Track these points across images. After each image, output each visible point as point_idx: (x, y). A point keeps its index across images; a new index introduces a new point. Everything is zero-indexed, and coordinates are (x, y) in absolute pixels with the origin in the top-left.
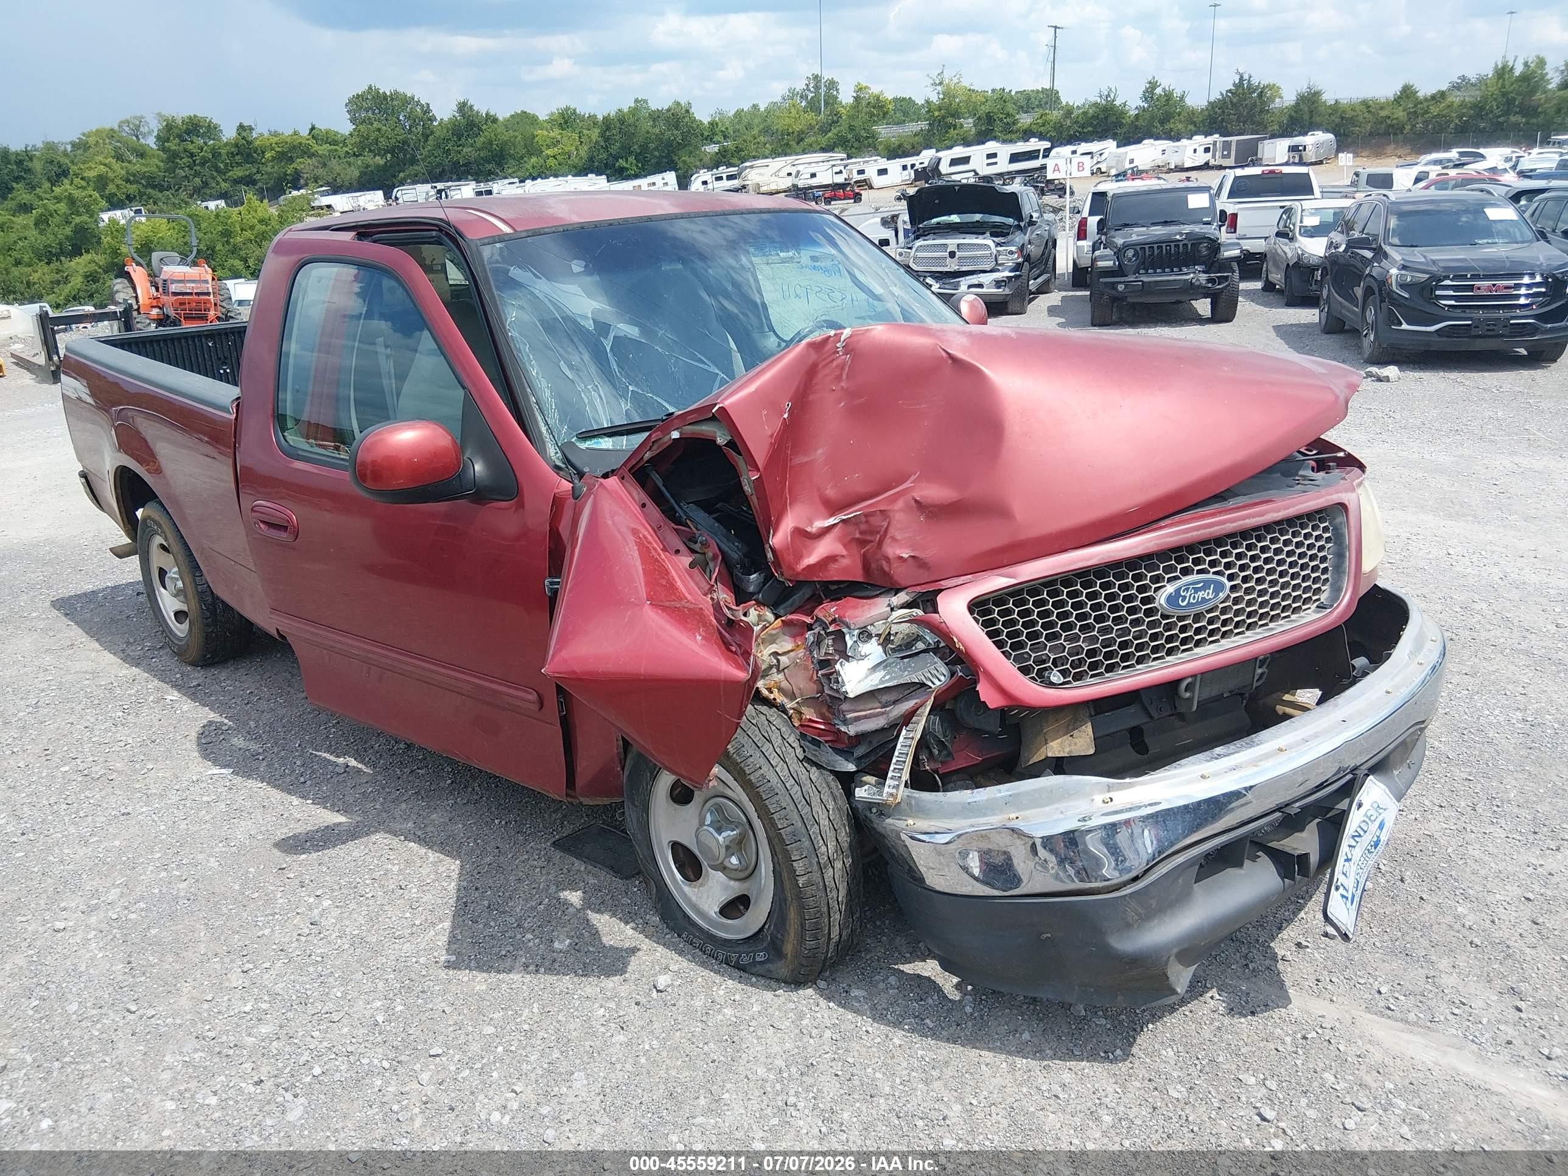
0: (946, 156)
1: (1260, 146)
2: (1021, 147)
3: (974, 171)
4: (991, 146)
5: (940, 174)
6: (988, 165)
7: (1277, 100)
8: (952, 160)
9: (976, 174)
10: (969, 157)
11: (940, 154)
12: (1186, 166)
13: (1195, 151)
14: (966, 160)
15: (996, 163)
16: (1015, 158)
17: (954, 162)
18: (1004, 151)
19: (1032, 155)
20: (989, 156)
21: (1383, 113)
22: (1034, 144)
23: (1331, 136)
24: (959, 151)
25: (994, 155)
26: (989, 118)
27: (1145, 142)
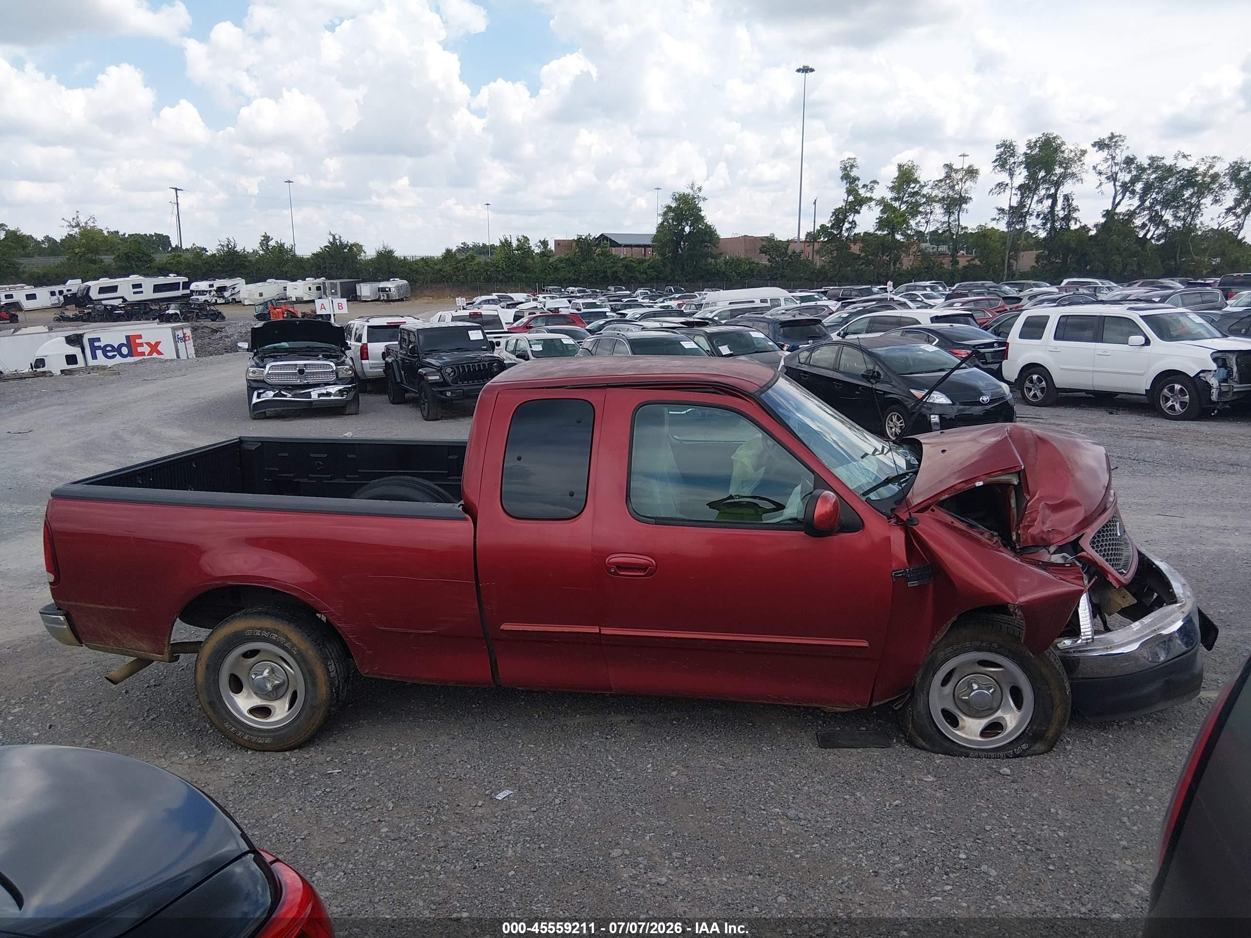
0: (94, 286)
1: (358, 287)
2: (161, 280)
3: (122, 298)
4: (135, 278)
5: (91, 300)
6: (134, 293)
7: (363, 254)
8: (100, 288)
9: (125, 300)
10: (117, 287)
11: (89, 283)
12: (305, 299)
13: (310, 289)
14: (114, 289)
15: (142, 292)
16: (157, 288)
17: (102, 290)
18: (148, 283)
19: (174, 286)
20: (134, 286)
21: (438, 267)
22: (172, 278)
23: (405, 282)
24: (105, 282)
25: (140, 286)
26: (127, 256)
27: (268, 281)
